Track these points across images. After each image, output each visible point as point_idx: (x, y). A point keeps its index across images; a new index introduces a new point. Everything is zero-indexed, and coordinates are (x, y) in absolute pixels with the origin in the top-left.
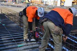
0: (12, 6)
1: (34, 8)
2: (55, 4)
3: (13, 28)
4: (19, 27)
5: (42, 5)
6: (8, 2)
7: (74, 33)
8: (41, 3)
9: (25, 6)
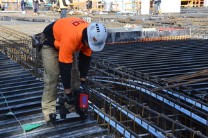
0: (19, 19)
1: (76, 23)
2: (136, 8)
3: (14, 81)
4: (31, 75)
5: (101, 13)
6: (10, 9)
7: (176, 85)
8: (99, 7)
9: (54, 17)
